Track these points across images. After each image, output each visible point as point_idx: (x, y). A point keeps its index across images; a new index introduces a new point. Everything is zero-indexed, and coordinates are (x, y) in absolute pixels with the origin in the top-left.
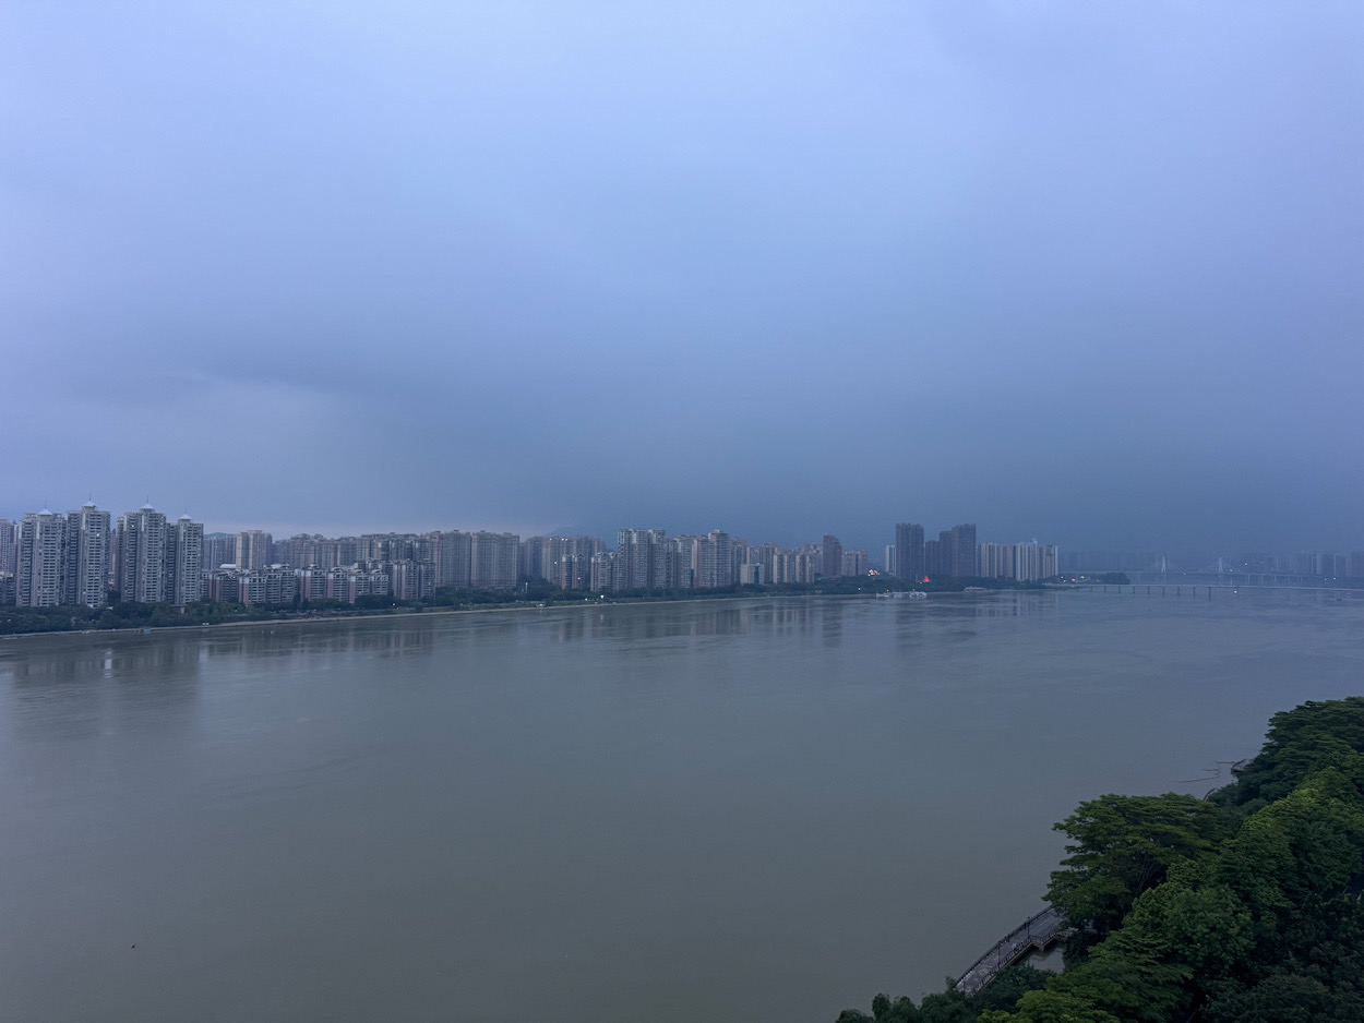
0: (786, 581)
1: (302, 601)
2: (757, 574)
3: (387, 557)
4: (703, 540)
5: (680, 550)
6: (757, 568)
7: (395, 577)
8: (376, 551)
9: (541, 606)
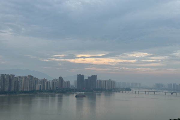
0: (48, 89)
2: (40, 87)
4: (25, 78)
5: (19, 80)
6: (40, 86)
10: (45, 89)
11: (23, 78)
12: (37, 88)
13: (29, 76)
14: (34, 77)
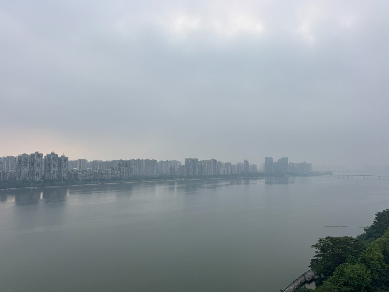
0: (233, 173)
1: (96, 179)
2: (224, 172)
4: (209, 162)
5: (202, 165)
6: (225, 170)
7: (122, 172)
8: (116, 165)
9: (163, 180)
10: (230, 173)
11: (207, 162)
12: (221, 172)
13: (212, 160)
14: (218, 161)
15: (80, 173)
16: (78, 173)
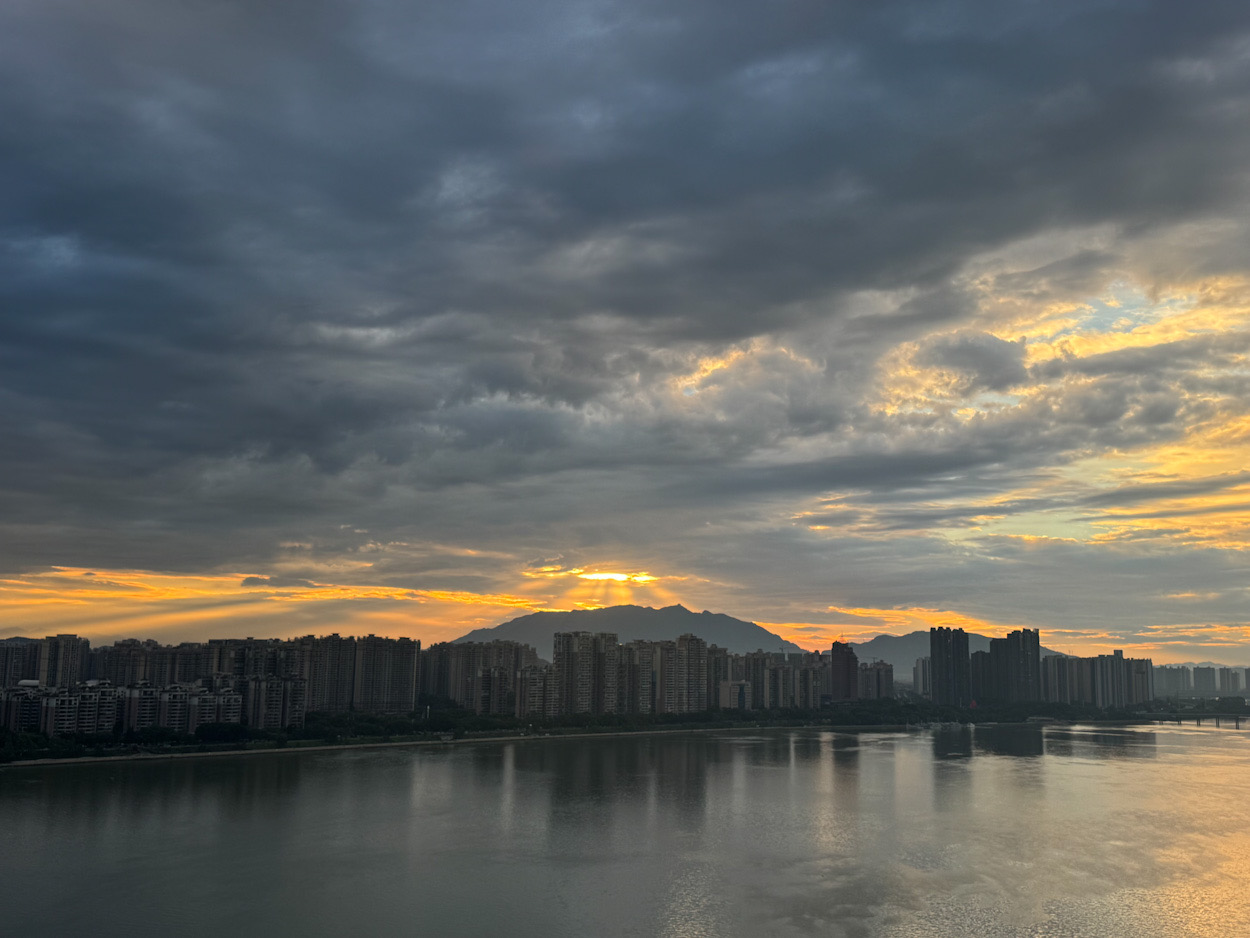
0: (781, 706)
1: (125, 732)
2: (741, 694)
3: (241, 672)
4: (667, 647)
5: (637, 662)
6: (742, 687)
7: (251, 697)
8: (226, 663)
9: (447, 738)
10: (767, 705)
11: (658, 650)
12: (728, 700)
14: (709, 646)
15: (53, 703)
16: (44, 704)
